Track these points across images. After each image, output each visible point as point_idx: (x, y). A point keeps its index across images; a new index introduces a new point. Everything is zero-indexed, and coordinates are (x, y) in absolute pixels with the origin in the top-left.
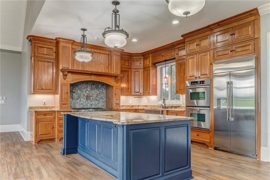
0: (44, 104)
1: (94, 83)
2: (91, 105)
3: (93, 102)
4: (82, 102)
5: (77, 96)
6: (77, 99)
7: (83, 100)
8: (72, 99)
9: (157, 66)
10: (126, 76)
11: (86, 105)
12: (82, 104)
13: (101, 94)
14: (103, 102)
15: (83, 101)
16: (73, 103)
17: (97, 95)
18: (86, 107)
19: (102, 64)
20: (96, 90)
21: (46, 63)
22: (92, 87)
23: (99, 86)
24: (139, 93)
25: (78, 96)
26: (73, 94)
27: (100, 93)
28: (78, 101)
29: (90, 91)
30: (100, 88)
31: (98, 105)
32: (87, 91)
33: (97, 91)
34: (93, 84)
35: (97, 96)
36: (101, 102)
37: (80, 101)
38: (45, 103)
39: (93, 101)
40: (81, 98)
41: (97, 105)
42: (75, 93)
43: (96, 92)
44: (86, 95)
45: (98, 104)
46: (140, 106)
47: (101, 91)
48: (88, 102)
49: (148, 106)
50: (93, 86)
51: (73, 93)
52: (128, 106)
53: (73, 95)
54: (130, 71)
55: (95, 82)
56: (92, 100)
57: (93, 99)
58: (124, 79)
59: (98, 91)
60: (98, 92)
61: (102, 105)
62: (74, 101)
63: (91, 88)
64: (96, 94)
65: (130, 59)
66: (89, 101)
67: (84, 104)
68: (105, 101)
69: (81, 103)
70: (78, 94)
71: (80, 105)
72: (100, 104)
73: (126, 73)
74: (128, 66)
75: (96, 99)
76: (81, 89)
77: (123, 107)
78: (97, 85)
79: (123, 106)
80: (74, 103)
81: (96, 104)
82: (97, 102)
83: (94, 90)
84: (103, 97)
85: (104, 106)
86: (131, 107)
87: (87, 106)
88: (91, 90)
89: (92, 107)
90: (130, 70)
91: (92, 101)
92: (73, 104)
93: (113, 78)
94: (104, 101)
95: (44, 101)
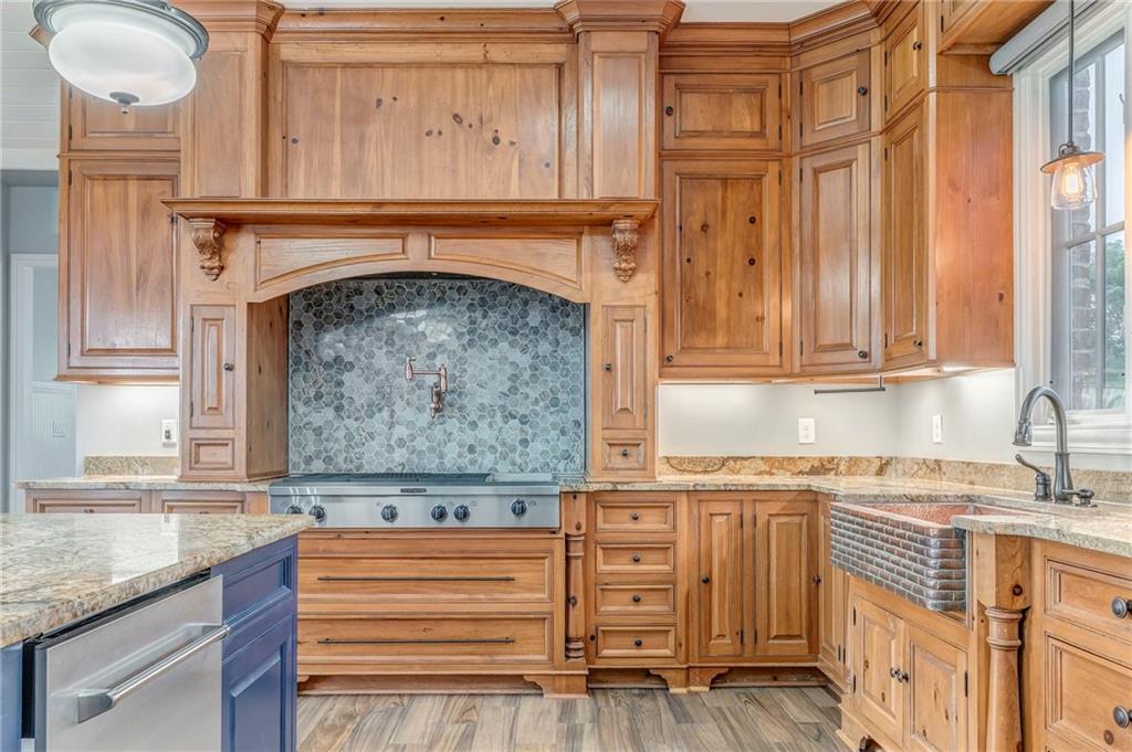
0: (165, 445)
1: (495, 296)
2: (471, 449)
3: (485, 433)
4: (401, 431)
5: (368, 388)
6: (372, 409)
7: (412, 415)
8: (338, 409)
9: (1004, 76)
10: (730, 217)
11: (432, 450)
12: (401, 443)
13: (547, 368)
14: (563, 432)
15: (410, 424)
16: (341, 434)
17: (514, 378)
18: (431, 466)
19: (504, 140)
20: (504, 345)
21: (133, 187)
22: (473, 322)
23: (531, 313)
24: (853, 355)
25: (379, 390)
26: (346, 377)
27: (534, 368)
28: (378, 422)
29: (460, 352)
30: (535, 331)
31: (520, 448)
32: (439, 357)
33: (516, 356)
34: (483, 302)
35: (513, 390)
36: (545, 430)
37: (391, 426)
38: (168, 437)
39: (483, 425)
40: (399, 405)
41: (513, 450)
42: (356, 371)
43: (503, 360)
44: (431, 380)
45: (524, 442)
46: (900, 466)
47: (545, 347)
48: (448, 426)
49: (949, 463)
50: (484, 317)
51: (340, 372)
52: (775, 464)
53: (340, 384)
54: (770, 180)
55: (496, 288)
56: (473, 417)
57: (482, 407)
58: (720, 245)
59: (524, 351)
60: (524, 360)
61: (554, 450)
62: (350, 423)
63: (471, 332)
64: (510, 370)
65: (773, 81)
66: (453, 425)
67: (421, 443)
68: (577, 423)
69: (394, 438)
70: (378, 373)
71: (390, 449)
72: (537, 446)
73: (739, 197)
74: (760, 134)
75: (503, 407)
76: (398, 343)
77: (734, 472)
78: (515, 312)
79: (736, 459)
80: (349, 437)
81: (504, 444)
82: (512, 430)
83: (495, 343)
84: (562, 397)
85: (568, 457)
86: (814, 471)
87: (441, 456)
88: (471, 343)
89: (473, 462)
90: (774, 168)
91: (474, 425)
92: (344, 443)
93: (586, 240)
94: (569, 426)
95: (165, 421)
